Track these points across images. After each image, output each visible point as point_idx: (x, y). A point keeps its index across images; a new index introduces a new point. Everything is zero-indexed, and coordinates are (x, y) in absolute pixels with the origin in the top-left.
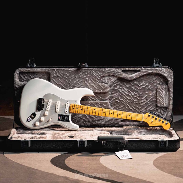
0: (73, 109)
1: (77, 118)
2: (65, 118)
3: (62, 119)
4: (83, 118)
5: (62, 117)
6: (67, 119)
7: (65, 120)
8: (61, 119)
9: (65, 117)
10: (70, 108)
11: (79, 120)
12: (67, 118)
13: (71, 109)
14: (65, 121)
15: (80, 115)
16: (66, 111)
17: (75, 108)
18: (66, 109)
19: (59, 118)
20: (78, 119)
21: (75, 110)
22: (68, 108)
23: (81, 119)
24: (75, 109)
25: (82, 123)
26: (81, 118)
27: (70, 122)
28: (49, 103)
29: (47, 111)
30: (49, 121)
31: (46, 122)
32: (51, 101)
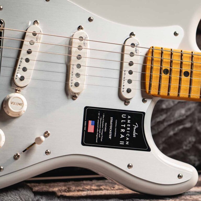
0: (163, 75)
1: (166, 124)
2: (119, 128)
3: (106, 134)
4: (197, 124)
5: (107, 121)
6: (134, 134)
7: (124, 139)
8: (100, 135)
9: (119, 123)
10: (148, 73)
11: (175, 134)
12: (132, 128)
13: (156, 74)
14: (122, 143)
15: (183, 111)
16: (126, 85)
17: (176, 68)
18: (126, 76)
19: (91, 129)
20: (171, 133)
21: (174, 84)
22: (137, 68)
23: (185, 129)
24: (175, 76)
25: (188, 151)
26: (188, 125)
27: (149, 150)
28: (28, 46)
29: (20, 88)
30: (31, 148)
31: (18, 156)
32: (39, 34)
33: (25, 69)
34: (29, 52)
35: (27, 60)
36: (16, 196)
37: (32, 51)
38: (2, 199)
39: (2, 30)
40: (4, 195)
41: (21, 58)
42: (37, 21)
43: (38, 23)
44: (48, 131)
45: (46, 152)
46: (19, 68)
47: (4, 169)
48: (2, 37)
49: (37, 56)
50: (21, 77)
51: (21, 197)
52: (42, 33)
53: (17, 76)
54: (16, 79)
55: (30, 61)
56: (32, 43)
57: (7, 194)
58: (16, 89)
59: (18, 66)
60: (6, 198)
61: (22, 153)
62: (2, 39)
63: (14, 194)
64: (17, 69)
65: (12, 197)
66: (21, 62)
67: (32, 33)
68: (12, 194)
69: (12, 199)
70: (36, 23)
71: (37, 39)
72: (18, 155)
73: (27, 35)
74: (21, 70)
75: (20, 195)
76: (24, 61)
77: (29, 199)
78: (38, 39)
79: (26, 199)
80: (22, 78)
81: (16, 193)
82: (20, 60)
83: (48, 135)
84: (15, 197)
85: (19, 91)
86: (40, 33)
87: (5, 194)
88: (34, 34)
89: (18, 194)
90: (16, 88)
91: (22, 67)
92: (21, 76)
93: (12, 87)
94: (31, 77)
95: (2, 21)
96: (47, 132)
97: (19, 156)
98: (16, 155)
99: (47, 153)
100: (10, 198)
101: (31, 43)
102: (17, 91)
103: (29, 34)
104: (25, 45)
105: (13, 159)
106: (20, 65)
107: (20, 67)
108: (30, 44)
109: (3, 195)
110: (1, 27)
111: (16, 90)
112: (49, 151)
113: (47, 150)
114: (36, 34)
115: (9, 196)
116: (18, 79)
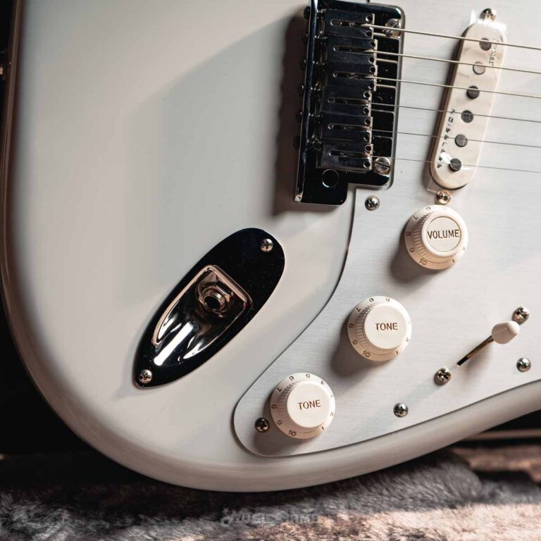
28: (468, 77)
29: (448, 192)
30: (478, 353)
31: (447, 376)
32: (499, 46)
33: (460, 141)
34: (472, 94)
35: (467, 117)
36: (438, 483)
37: (478, 92)
38: (401, 490)
39: (399, 35)
40: (406, 481)
41: (451, 111)
42: (489, 10)
43: (492, 15)
44: (523, 307)
45: (519, 366)
46: (446, 137)
47: (409, 411)
48: (399, 54)
49: (492, 105)
50: (452, 161)
51: (451, 486)
52: (505, 42)
53: (440, 159)
54: (439, 166)
55: (475, 117)
56: (478, 70)
57: (411, 478)
58: (439, 193)
59: (444, 133)
60: (409, 488)
61: (455, 367)
62: (399, 57)
63: (431, 478)
64: (442, 140)
65: (426, 487)
66: (452, 121)
67: (478, 43)
68: (426, 478)
69: (427, 493)
70: (488, 16)
71: (493, 59)
72: (446, 371)
73: (467, 49)
74: (451, 142)
75: (447, 480)
76: (458, 118)
77: (469, 490)
78: (495, 58)
79: (463, 492)
80: (454, 164)
81: (437, 476)
82: (448, 115)
83: (525, 318)
84: (434, 485)
85: (446, 198)
86: (500, 42)
87: (407, 478)
88: (486, 45)
89: (440, 477)
90: (439, 190)
91: (453, 135)
92: (451, 159)
93: (428, 190)
94: (478, 159)
95: (397, 9)
96: (521, 309)
97: (448, 374)
98: (440, 372)
99: (522, 366)
100: (420, 488)
101: (476, 70)
102: (442, 201)
103: (470, 46)
104: (461, 75)
105: (431, 382)
106: (448, 130)
107: (448, 134)
108: (475, 72)
109: (403, 482)
110: (399, 27)
111: (438, 197)
112: (525, 361)
113: (521, 360)
114: (490, 43)
115: (417, 482)
116: (444, 168)
